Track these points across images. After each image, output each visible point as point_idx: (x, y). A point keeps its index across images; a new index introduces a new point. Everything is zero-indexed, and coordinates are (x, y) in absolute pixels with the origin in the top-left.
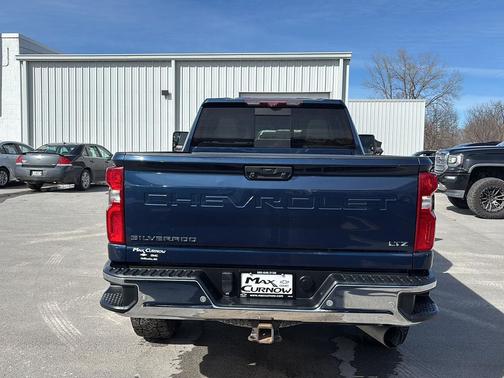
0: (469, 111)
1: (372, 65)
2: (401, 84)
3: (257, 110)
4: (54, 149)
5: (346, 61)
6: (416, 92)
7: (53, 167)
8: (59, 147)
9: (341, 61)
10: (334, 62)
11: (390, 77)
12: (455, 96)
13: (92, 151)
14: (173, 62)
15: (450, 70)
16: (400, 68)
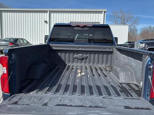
0: (141, 29)
1: (112, 14)
2: (121, 20)
3: (75, 28)
4: (9, 40)
5: (105, 12)
6: (125, 23)
7: (7, 46)
8: (10, 39)
9: (103, 12)
10: (101, 12)
11: (117, 18)
12: (137, 24)
13: (21, 40)
14: (48, 11)
15: (136, 16)
16: (120, 15)
